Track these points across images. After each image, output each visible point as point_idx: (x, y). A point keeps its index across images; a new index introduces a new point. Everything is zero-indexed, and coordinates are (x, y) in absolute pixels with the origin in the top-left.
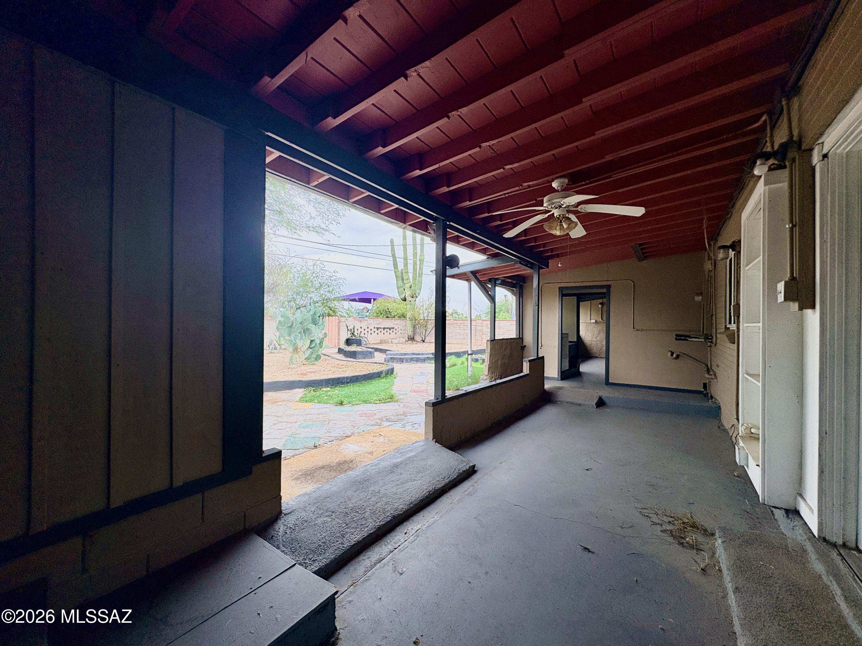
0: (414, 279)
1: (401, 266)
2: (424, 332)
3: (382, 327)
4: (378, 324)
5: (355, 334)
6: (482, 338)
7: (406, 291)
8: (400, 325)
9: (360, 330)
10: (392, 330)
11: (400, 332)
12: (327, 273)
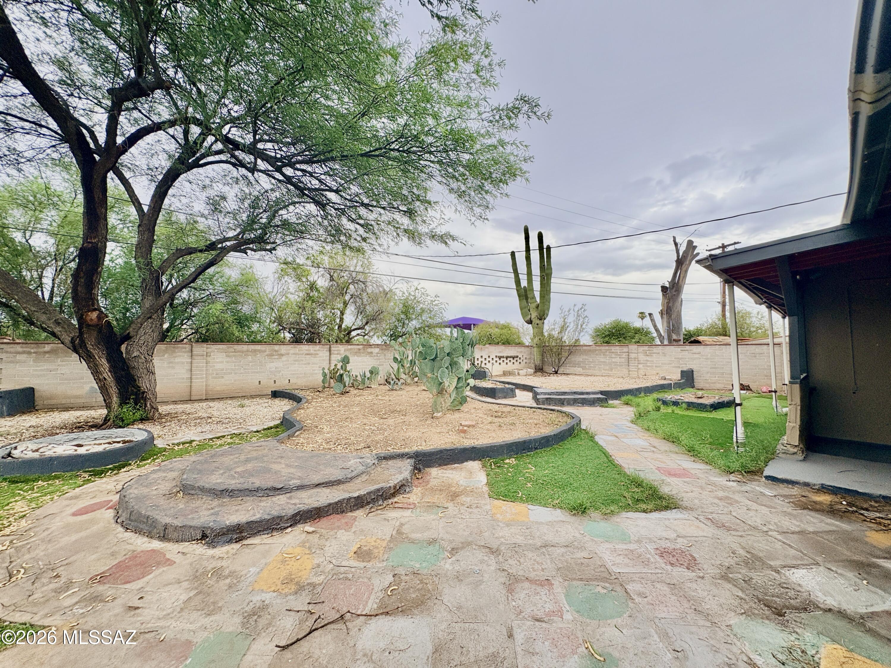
0: (542, 296)
1: (524, 283)
2: (557, 361)
3: (505, 355)
4: (500, 352)
5: (476, 364)
6: (639, 369)
7: (531, 312)
8: (525, 353)
9: (480, 359)
10: (515, 359)
11: (525, 361)
12: (429, 298)
